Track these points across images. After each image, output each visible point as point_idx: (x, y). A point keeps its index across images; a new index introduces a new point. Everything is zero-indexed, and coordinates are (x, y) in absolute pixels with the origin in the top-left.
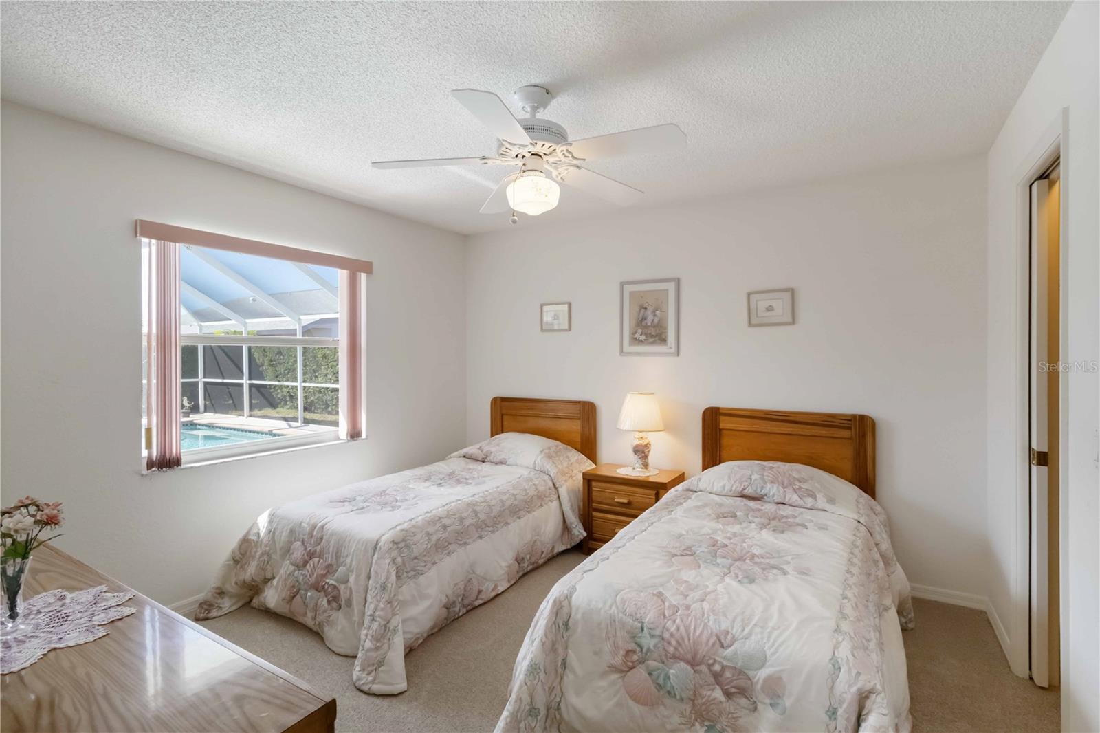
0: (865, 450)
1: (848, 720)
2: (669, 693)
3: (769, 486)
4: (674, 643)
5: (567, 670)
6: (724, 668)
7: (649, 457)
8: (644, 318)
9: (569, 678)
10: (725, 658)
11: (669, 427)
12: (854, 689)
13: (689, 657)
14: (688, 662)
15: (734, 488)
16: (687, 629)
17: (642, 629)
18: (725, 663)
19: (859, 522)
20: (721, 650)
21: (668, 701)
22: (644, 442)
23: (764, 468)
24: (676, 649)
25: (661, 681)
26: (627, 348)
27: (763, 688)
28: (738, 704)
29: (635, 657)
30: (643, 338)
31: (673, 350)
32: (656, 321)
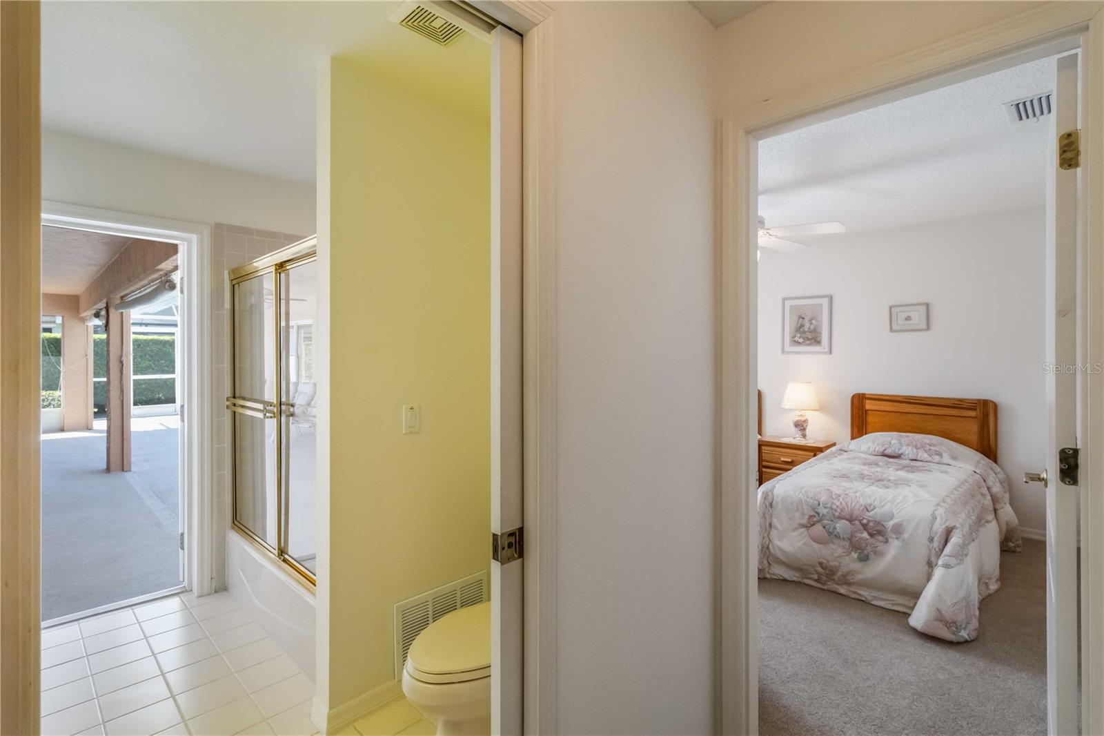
0: (988, 427)
1: (940, 542)
2: (836, 536)
3: (905, 447)
4: (839, 510)
5: (773, 529)
6: (869, 521)
7: (807, 430)
8: (802, 326)
9: (774, 533)
10: (870, 517)
11: (822, 409)
12: (943, 527)
13: (848, 517)
14: (848, 520)
15: (877, 450)
16: (847, 504)
17: (819, 504)
18: (870, 519)
19: (975, 472)
20: (867, 513)
21: (835, 541)
22: (803, 419)
23: (901, 437)
24: (840, 513)
25: (831, 530)
26: (787, 348)
27: (891, 530)
28: (878, 540)
29: (815, 519)
30: (801, 340)
31: (827, 350)
32: (812, 327)
